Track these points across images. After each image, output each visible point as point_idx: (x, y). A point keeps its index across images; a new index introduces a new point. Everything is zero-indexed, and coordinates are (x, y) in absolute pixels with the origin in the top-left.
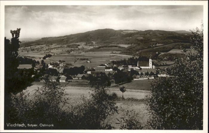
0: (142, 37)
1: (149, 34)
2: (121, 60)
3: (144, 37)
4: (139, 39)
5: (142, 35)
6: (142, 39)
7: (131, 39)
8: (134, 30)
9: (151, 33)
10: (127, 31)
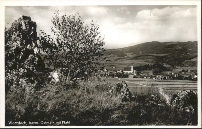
0: (181, 48)
1: (188, 45)
2: (138, 66)
3: (182, 48)
4: (178, 49)
5: (181, 46)
6: (181, 49)
7: (172, 49)
8: (177, 42)
9: (190, 44)
10: (171, 43)
